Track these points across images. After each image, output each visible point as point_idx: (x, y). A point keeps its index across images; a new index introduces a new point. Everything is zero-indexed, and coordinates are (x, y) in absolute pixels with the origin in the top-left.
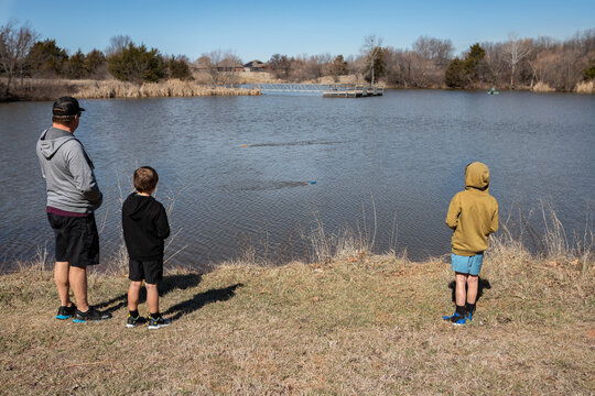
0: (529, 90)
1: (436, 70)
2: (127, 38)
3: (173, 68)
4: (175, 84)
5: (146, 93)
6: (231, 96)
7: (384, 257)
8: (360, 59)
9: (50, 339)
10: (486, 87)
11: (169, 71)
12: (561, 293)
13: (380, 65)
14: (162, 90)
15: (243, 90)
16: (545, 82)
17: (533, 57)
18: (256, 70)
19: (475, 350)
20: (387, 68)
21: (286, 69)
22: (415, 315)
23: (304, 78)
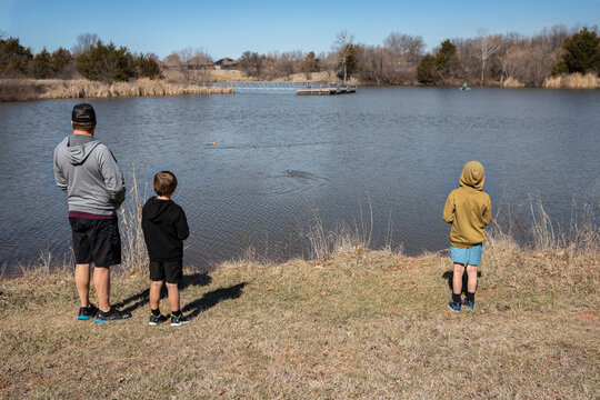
0: (499, 86)
1: (408, 66)
2: (95, 36)
3: (142, 66)
4: (146, 83)
5: (116, 92)
6: (204, 95)
7: (381, 253)
8: (331, 56)
9: (79, 339)
10: (457, 83)
11: (138, 69)
12: (552, 282)
13: (351, 61)
14: (133, 89)
15: (216, 88)
16: (515, 78)
17: (502, 53)
18: (226, 67)
19: (483, 335)
20: (359, 65)
21: (258, 67)
22: (420, 306)
23: (276, 76)
